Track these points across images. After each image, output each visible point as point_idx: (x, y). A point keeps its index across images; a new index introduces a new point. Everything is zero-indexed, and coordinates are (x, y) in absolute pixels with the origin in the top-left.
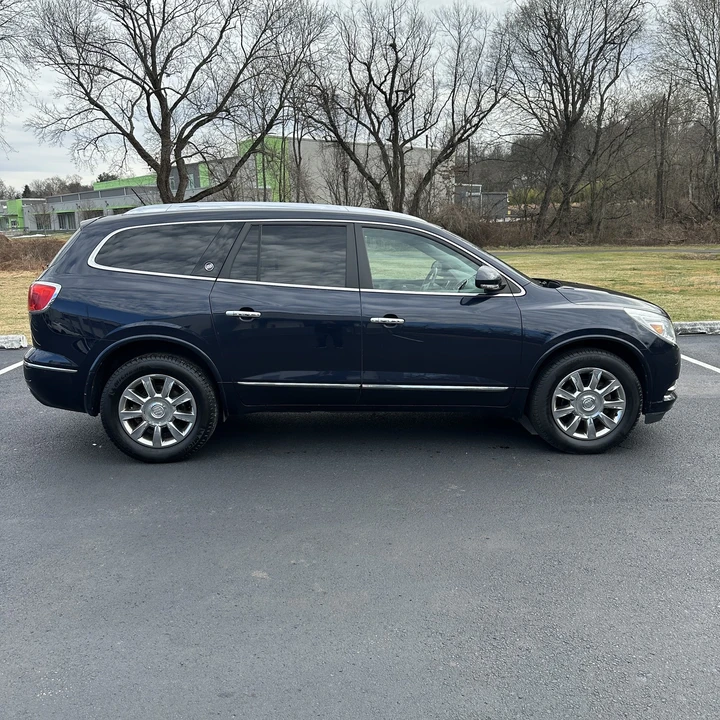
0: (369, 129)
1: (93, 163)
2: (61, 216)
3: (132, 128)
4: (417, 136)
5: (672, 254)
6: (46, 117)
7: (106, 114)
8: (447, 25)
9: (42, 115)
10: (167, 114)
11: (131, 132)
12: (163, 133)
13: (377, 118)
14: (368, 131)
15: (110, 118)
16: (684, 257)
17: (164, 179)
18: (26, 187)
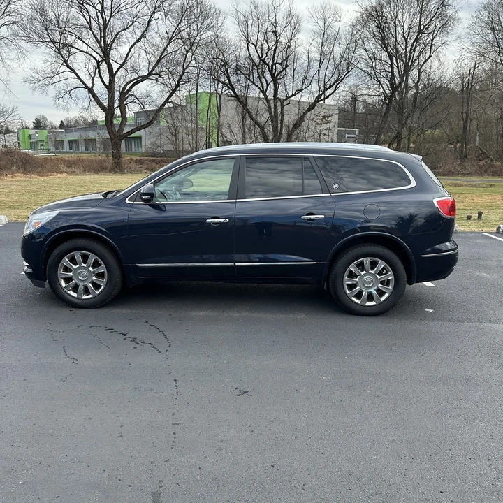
0: (259, 88)
1: (69, 107)
2: (71, 142)
3: (93, 84)
4: (295, 94)
6: (37, 76)
7: (76, 74)
8: (316, 18)
9: (34, 75)
10: (112, 75)
11: (92, 87)
12: (110, 88)
13: (267, 81)
14: (258, 90)
15: (79, 78)
17: (109, 119)
18: (62, 122)
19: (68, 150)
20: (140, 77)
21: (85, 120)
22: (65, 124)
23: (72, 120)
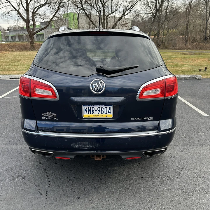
0: (96, 10)
1: (8, 20)
2: (12, 37)
3: (19, 9)
4: (113, 13)
5: (181, 53)
7: (11, 4)
10: (28, 4)
12: (27, 10)
13: (100, 7)
15: (12, 6)
16: (185, 54)
17: (28, 25)
18: (8, 28)
19: (11, 41)
20: (41, 5)
21: (19, 27)
22: (10, 29)
23: (13, 27)
